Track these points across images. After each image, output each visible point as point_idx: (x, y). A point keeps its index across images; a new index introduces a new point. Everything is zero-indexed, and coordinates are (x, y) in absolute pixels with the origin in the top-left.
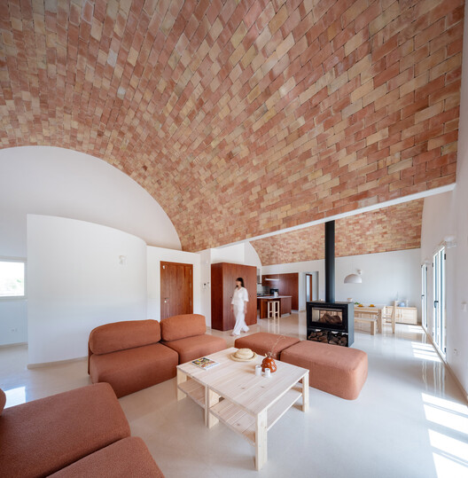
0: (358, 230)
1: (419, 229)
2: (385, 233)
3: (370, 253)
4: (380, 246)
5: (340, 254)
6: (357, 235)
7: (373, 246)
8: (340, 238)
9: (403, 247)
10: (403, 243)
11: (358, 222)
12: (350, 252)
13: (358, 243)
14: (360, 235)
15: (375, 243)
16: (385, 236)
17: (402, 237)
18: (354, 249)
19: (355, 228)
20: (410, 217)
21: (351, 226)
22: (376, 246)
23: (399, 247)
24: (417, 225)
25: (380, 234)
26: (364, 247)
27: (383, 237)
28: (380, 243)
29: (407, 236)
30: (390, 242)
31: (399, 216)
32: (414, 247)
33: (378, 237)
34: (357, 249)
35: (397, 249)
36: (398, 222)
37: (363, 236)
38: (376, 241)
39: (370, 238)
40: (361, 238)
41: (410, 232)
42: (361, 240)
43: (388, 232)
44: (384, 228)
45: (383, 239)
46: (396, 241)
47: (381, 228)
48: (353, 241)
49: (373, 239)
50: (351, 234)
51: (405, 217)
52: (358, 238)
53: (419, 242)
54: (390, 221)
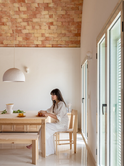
1: (79, 25)
2: (52, 23)
3: (37, 46)
4: (47, 39)
5: (5, 42)
6: (24, 20)
7: (41, 39)
9: (67, 45)
10: (67, 39)
12: (17, 42)
13: (24, 32)
14: (27, 21)
15: (43, 35)
16: (52, 27)
17: (66, 32)
18: (20, 39)
20: (73, 9)
22: (43, 39)
23: (64, 43)
24: (79, 20)
25: (47, 24)
26: (31, 38)
27: (49, 28)
28: (47, 35)
29: (70, 31)
30: (56, 36)
31: (64, 4)
32: (75, 45)
33: (45, 27)
34: (23, 39)
35: (61, 46)
36: (63, 13)
37: (30, 22)
38: (43, 32)
39: (37, 27)
40: (28, 25)
41: (72, 28)
42: (28, 27)
43: (54, 23)
44: (51, 16)
45: (50, 31)
46: (61, 35)
47: (47, 16)
48: (19, 27)
49: (40, 29)
50: (16, 16)
51: (68, 8)
52: (25, 24)
53: (80, 41)
54: (56, 9)
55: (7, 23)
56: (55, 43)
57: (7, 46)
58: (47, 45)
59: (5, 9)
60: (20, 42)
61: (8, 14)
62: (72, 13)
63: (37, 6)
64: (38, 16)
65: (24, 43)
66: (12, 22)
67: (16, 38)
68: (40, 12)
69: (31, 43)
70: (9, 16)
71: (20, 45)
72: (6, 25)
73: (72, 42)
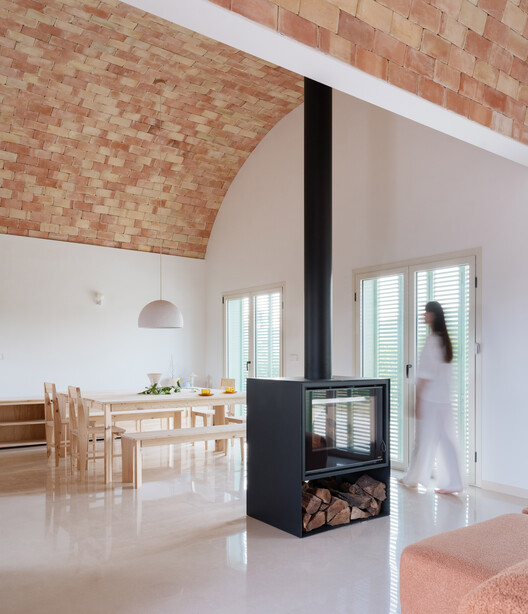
0: (115, 169)
1: (212, 216)
2: (163, 203)
3: (120, 246)
4: (144, 233)
5: (45, 227)
6: (107, 185)
7: (131, 230)
8: (60, 176)
9: (180, 253)
10: (182, 239)
11: (125, 148)
12: (74, 231)
13: (99, 210)
14: (113, 188)
15: (137, 223)
16: (161, 210)
17: (185, 225)
18: (84, 224)
19: (113, 162)
20: (212, 184)
21: (104, 151)
22: (136, 231)
23: (175, 247)
24: (214, 207)
25: (153, 202)
26: (110, 226)
27: (155, 211)
28: (145, 225)
29: (193, 225)
30: (163, 229)
31: (200, 172)
32: (196, 254)
33: (146, 209)
34: (92, 226)
35: (170, 251)
36: (192, 187)
37: (117, 192)
38: (140, 217)
39: (130, 205)
40: (113, 196)
41: (199, 219)
42: (109, 202)
43: (168, 204)
44: (166, 189)
45: (153, 218)
46: (174, 230)
47: (159, 188)
48: (91, 197)
49: (136, 210)
50: (94, 174)
51: (206, 180)
52: (106, 193)
53: (205, 246)
54: (182, 177)
55: (65, 185)
56: (157, 244)
57: (47, 236)
58: (141, 247)
59: (73, 153)
60: (82, 230)
61: (76, 166)
62: (209, 191)
63: (148, 164)
64: (141, 182)
65: (90, 236)
66: (77, 183)
67: (76, 221)
68: (148, 176)
69: (108, 236)
70: (76, 171)
71: (81, 240)
72: (60, 187)
73: (191, 247)
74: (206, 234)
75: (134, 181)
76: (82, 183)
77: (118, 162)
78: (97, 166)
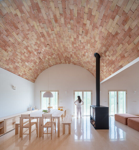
0: (25, 57)
1: (38, 75)
2: (31, 69)
3: (19, 75)
6: (21, 59)
7: (23, 73)
10: (32, 78)
11: (30, 53)
12: (8, 67)
13: (17, 64)
15: (24, 71)
16: (30, 71)
18: (12, 66)
19: (26, 54)
21: (25, 50)
22: (24, 73)
23: (30, 79)
25: (29, 68)
26: (18, 70)
27: (29, 70)
28: (26, 73)
29: (34, 76)
30: (29, 75)
31: (40, 66)
32: (33, 82)
33: (27, 69)
34: (13, 67)
36: (37, 68)
37: (23, 62)
38: (26, 70)
39: (25, 67)
41: (36, 75)
42: (20, 63)
43: (32, 70)
44: (33, 67)
45: (28, 72)
46: (31, 76)
47: (32, 66)
48: (16, 60)
49: (25, 68)
50: (19, 54)
51: (40, 68)
52: (20, 61)
53: (35, 81)
54: (37, 66)
55: (9, 52)
56: (27, 78)
58: (24, 77)
59: (16, 45)
60: (10, 68)
61: (15, 49)
62: (39, 70)
63: (33, 59)
64: (29, 63)
65: (12, 70)
66: (13, 54)
67: (9, 64)
68: (31, 62)
69: (17, 72)
70: (15, 51)
71: (9, 70)
72: (7, 52)
73: (33, 80)
74: (36, 78)
75: (28, 62)
76: (15, 55)
77: (27, 55)
78: (21, 53)
